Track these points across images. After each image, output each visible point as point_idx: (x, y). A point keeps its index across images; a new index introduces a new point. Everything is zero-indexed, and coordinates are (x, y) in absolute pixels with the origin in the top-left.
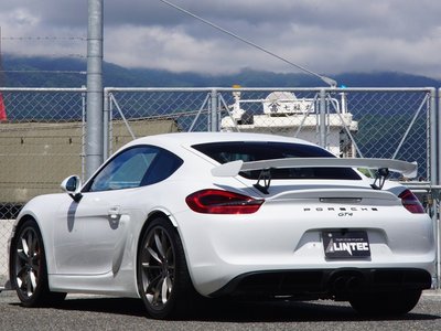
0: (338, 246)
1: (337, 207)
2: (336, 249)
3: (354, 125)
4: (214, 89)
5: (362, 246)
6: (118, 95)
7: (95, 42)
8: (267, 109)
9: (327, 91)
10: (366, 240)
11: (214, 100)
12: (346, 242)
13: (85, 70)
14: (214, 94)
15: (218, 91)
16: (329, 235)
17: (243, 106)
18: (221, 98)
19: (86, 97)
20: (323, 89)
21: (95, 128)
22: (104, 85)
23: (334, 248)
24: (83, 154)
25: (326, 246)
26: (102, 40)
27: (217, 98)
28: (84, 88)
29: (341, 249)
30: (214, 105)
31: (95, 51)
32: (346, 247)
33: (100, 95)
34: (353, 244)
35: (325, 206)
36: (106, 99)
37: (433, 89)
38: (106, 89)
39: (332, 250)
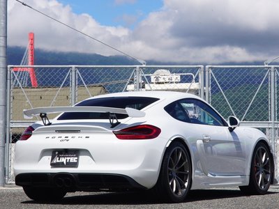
2: (58, 161)
4: (73, 66)
5: (73, 160)
8: (153, 80)
9: (140, 68)
11: (73, 73)
12: (64, 157)
14: (73, 69)
15: (76, 68)
16: (55, 153)
18: (78, 71)
20: (138, 66)
22: (7, 64)
23: (57, 160)
25: (52, 159)
26: (6, 37)
27: (75, 71)
29: (60, 161)
30: (73, 76)
33: (5, 69)
34: (68, 158)
35: (57, 135)
37: (202, 66)
38: (9, 66)
39: (55, 162)
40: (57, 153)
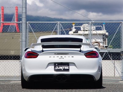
0: (59, 68)
1: (60, 56)
2: (58, 68)
3: (107, 34)
4: (59, 22)
5: (66, 68)
6: (31, 24)
7: (24, 9)
8: (82, 29)
9: (91, 23)
10: (68, 66)
12: (61, 66)
13: (21, 17)
14: (59, 24)
15: (60, 23)
16: (56, 64)
17: (75, 28)
19: (21, 24)
20: (90, 22)
21: (24, 33)
22: (27, 21)
23: (57, 68)
24: (21, 41)
26: (26, 8)
27: (60, 25)
28: (21, 22)
30: (59, 27)
31: (24, 11)
32: (61, 68)
34: (64, 67)
35: (56, 56)
36: (27, 25)
38: (27, 22)
39: (56, 68)
40: (57, 64)
